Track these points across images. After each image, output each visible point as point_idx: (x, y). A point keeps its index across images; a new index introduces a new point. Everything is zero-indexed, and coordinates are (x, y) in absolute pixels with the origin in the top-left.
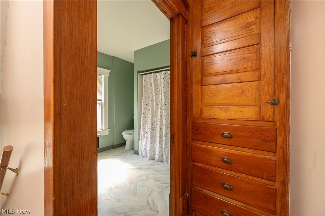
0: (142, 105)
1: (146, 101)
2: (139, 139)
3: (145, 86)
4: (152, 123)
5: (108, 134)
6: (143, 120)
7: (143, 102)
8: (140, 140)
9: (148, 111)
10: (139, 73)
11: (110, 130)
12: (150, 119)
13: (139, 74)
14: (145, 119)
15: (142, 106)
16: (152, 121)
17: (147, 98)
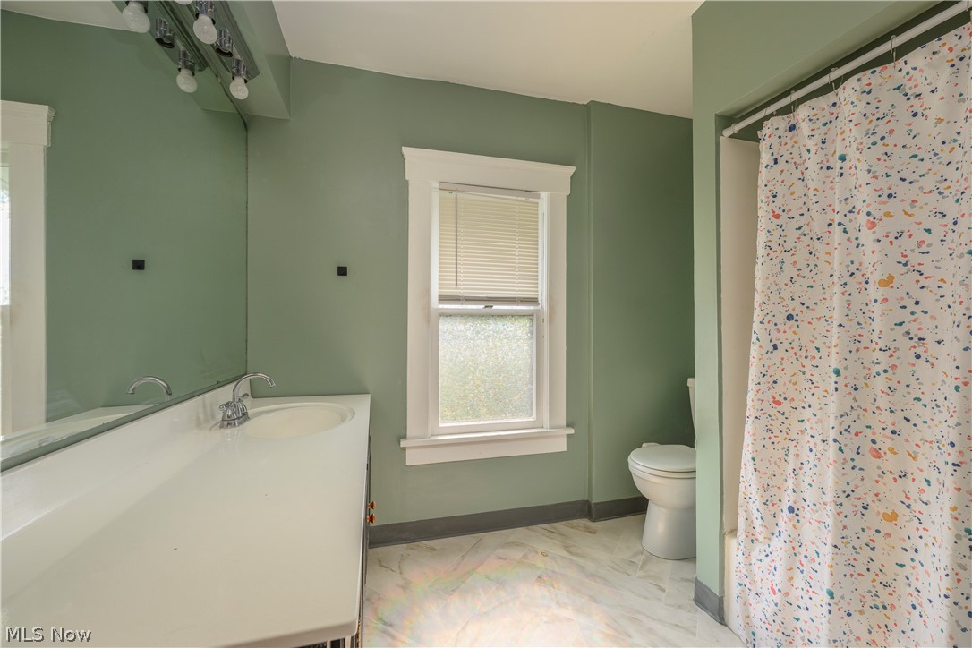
0: (756, 319)
1: (786, 294)
2: (726, 528)
3: (779, 189)
4: (849, 453)
5: (565, 450)
6: (764, 421)
7: (758, 298)
8: (734, 531)
9: (808, 363)
10: (728, 125)
11: (571, 431)
12: (832, 422)
13: (728, 132)
14: (773, 412)
15: (756, 326)
16: (850, 442)
17: (790, 271)
